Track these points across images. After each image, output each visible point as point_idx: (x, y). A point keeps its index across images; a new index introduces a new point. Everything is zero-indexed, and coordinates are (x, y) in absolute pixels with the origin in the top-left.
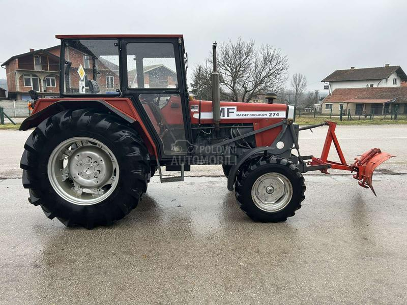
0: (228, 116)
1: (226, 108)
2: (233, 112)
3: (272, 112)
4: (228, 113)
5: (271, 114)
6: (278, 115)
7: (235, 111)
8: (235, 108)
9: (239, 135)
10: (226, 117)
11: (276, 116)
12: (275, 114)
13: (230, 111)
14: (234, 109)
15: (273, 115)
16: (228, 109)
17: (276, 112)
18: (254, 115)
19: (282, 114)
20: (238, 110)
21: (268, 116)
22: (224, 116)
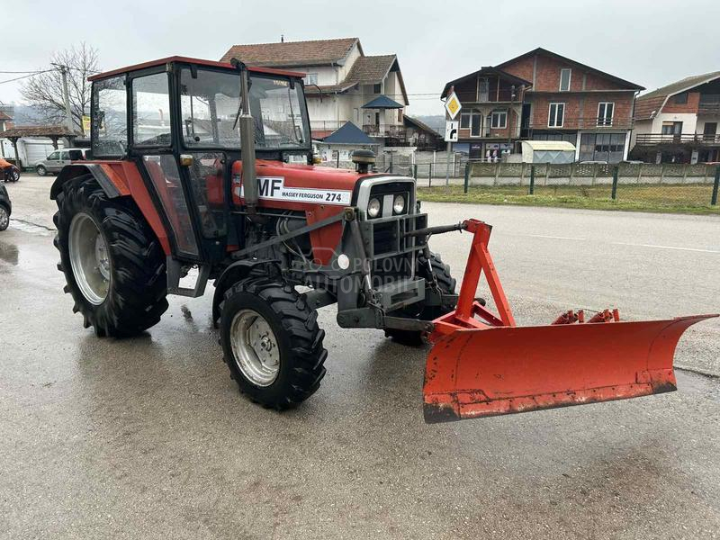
0: (272, 195)
1: (271, 180)
2: (278, 188)
3: (331, 193)
4: (273, 188)
5: (329, 195)
6: (339, 199)
7: (280, 185)
8: (282, 180)
9: (286, 233)
10: (269, 197)
11: (336, 201)
12: (335, 195)
13: (276, 185)
14: (280, 181)
15: (332, 197)
16: (273, 182)
17: (337, 193)
18: (306, 195)
19: (346, 198)
20: (286, 185)
21: (323, 201)
22: (267, 195)
